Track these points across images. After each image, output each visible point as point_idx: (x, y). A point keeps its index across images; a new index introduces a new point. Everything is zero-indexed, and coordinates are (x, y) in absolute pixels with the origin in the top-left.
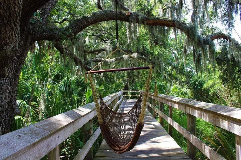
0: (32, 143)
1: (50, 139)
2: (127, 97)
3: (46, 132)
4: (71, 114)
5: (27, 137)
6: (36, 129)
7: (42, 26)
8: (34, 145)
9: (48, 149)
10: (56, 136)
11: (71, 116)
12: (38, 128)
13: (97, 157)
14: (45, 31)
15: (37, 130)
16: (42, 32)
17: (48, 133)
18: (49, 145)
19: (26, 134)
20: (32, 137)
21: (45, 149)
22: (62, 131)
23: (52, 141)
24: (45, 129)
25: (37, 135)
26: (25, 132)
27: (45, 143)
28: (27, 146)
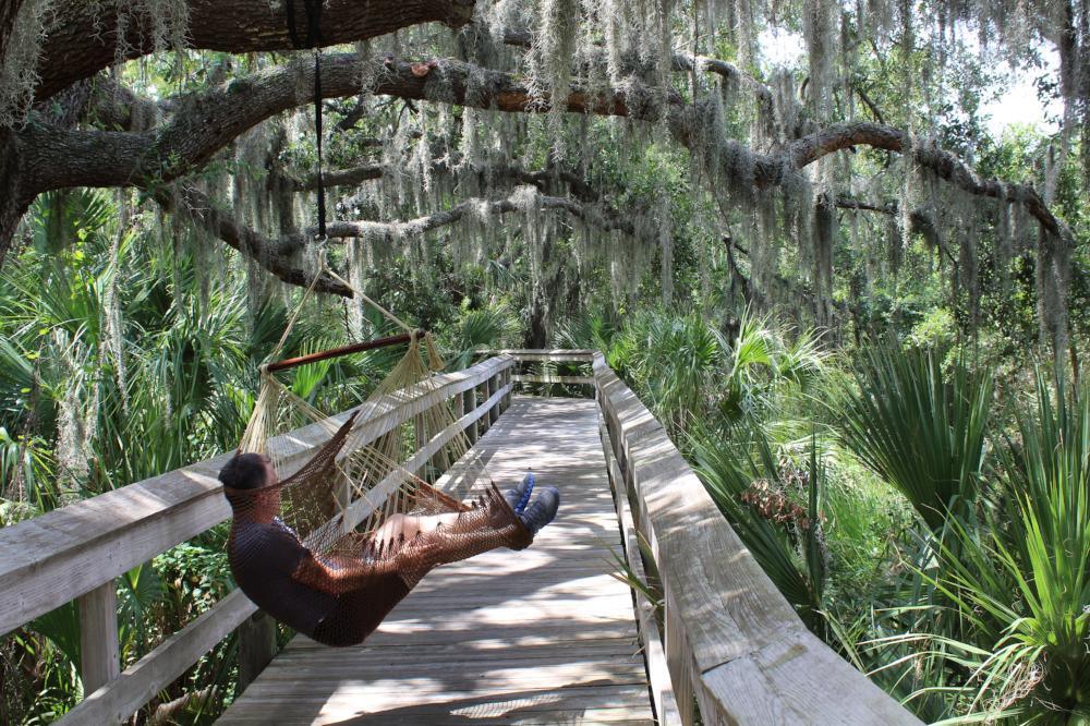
0: (29, 563)
1: (81, 560)
2: (535, 389)
3: (68, 538)
4: (164, 487)
5: (15, 551)
6: (40, 530)
7: (62, 133)
8: (34, 569)
9: (75, 586)
10: (104, 551)
11: (163, 492)
12: (46, 528)
13: (293, 649)
14: (78, 154)
15: (42, 534)
16: (66, 155)
17: (74, 541)
18: (77, 577)
19: (12, 543)
20: (28, 551)
21: (66, 585)
22: (124, 540)
23: (89, 565)
24: (68, 533)
25: (43, 545)
26: (9, 539)
27: (65, 569)
28: (14, 568)
